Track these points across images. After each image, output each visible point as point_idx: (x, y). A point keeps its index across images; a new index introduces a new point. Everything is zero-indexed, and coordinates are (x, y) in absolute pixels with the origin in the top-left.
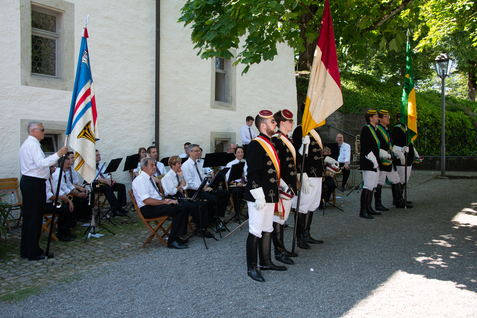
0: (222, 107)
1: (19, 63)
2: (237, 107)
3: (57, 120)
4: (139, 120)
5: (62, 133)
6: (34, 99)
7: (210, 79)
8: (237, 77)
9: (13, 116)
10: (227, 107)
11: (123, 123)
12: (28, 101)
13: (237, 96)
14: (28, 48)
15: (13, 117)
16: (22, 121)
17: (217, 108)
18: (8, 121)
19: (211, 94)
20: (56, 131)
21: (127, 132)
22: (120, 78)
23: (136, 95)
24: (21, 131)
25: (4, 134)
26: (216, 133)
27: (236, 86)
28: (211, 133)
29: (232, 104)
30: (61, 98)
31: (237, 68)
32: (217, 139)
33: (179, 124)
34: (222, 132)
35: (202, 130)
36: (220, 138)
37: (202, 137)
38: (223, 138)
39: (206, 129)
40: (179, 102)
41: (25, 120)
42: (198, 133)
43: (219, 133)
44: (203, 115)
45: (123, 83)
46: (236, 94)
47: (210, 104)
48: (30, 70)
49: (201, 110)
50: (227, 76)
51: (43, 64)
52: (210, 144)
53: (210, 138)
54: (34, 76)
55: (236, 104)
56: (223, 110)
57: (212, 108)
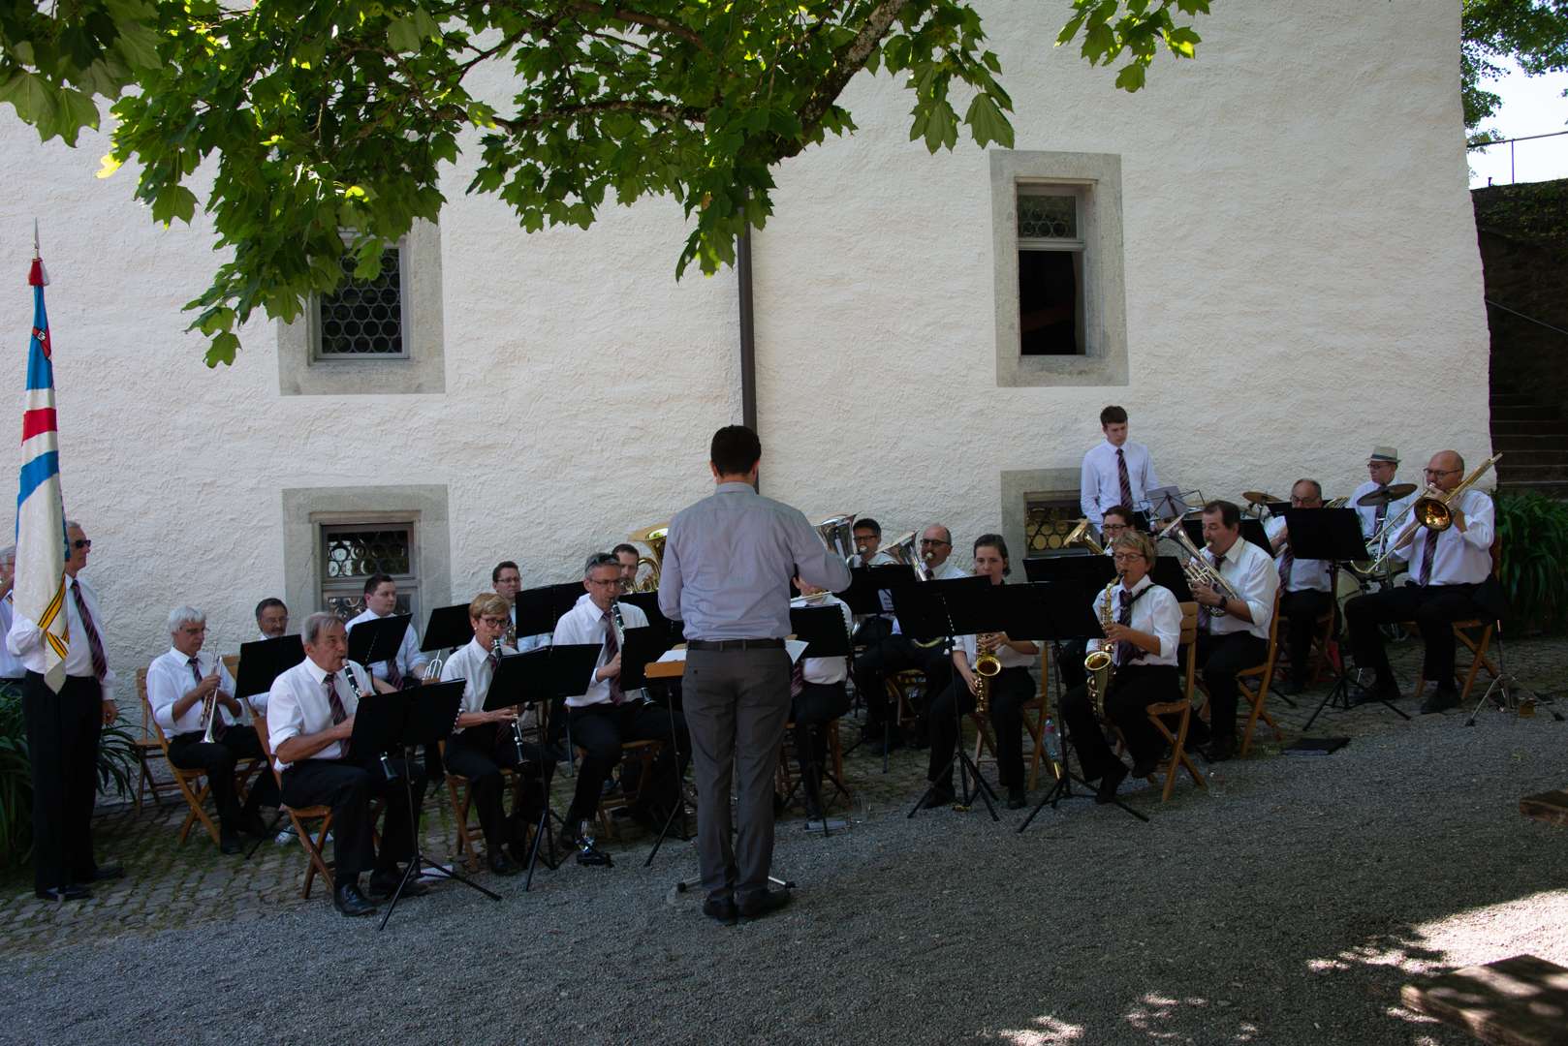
0: (1055, 376)
1: (275, 334)
2: (1131, 371)
3: (391, 483)
4: (686, 458)
5: (415, 519)
6: (321, 429)
7: (992, 281)
8: (1127, 255)
9: (259, 482)
10: (1080, 373)
11: (623, 473)
12: (304, 436)
13: (1131, 326)
15: (262, 485)
16: (288, 494)
17: (1029, 384)
18: (246, 497)
19: (999, 337)
20: (395, 515)
21: (637, 500)
22: (606, 330)
23: (670, 376)
24: (285, 523)
25: (238, 535)
26: (1030, 475)
27: (1122, 291)
28: (1005, 475)
29: (1108, 359)
30: (402, 417)
31: (1124, 223)
32: (1037, 496)
33: (854, 456)
34: (1059, 467)
35: (960, 470)
36: (1049, 489)
37: (961, 493)
38: (1063, 489)
39: (978, 463)
40: (850, 379)
41: (296, 491)
42: (942, 482)
43: (1042, 475)
44: (963, 416)
45: (617, 346)
46: (1124, 320)
47: (993, 373)
48: (305, 348)
49: (953, 396)
50: (1088, 259)
51: (362, 323)
52: (1000, 517)
53: (1000, 496)
54: (320, 364)
55: (1126, 356)
56: (1063, 385)
57: (1005, 386)
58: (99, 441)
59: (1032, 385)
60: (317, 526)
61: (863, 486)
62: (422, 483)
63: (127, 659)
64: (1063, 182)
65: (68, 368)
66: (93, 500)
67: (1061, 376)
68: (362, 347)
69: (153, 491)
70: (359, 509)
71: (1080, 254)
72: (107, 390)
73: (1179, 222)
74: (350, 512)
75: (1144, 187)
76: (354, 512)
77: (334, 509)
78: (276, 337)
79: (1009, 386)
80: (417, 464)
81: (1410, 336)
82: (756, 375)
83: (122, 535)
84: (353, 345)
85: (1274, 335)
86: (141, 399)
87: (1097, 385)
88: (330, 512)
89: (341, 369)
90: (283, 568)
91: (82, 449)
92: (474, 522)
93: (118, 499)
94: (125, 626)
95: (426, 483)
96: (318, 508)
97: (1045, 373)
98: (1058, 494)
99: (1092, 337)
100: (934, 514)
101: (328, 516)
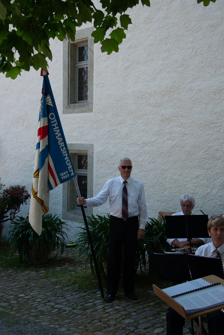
58: (216, 123)
63: (221, 209)
65: (209, 95)
66: (213, 146)
72: (220, 102)
83: (221, 160)
91: (211, 126)
93: (221, 146)
94: (220, 196)
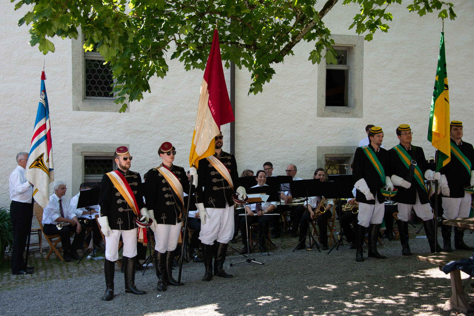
0: (337, 114)
1: (71, 89)
2: (364, 113)
3: (110, 143)
6: (86, 123)
7: (317, 80)
8: (364, 72)
9: (64, 141)
10: (346, 113)
12: (80, 125)
13: (365, 97)
14: (80, 74)
15: (65, 142)
16: (74, 145)
17: (328, 116)
18: (59, 146)
19: (318, 99)
20: (110, 154)
22: (185, 93)
24: (73, 155)
26: (327, 148)
27: (362, 85)
28: (318, 148)
29: (356, 108)
30: (114, 120)
31: (364, 61)
32: (329, 155)
33: (267, 139)
34: (337, 146)
35: (303, 145)
36: (333, 153)
37: (303, 153)
38: (338, 153)
39: (309, 143)
40: (267, 113)
41: (77, 144)
42: (297, 149)
43: (332, 148)
44: (305, 127)
45: (188, 99)
46: (362, 95)
47: (316, 112)
48: (82, 95)
49: (302, 120)
50: (351, 73)
51: (100, 87)
52: (316, 162)
53: (316, 155)
54: (86, 100)
55: (362, 108)
56: (340, 117)
57: (320, 117)
59: (329, 117)
60: (84, 157)
61: (270, 150)
62: (120, 143)
64: (343, 45)
67: (339, 114)
68: (100, 95)
69: (26, 142)
70: (99, 151)
71: (347, 71)
73: (383, 61)
74: (95, 152)
75: (371, 48)
76: (97, 152)
77: (90, 151)
78: (72, 90)
79: (321, 117)
80: (119, 137)
81: (467, 103)
82: (235, 110)
84: (96, 94)
85: (416, 101)
86: (23, 110)
87: (352, 117)
88: (88, 152)
89: (94, 102)
90: (71, 171)
92: (138, 157)
95: (122, 143)
96: (84, 150)
97: (334, 113)
98: (336, 155)
99: (351, 101)
100: (294, 160)
101: (87, 153)
